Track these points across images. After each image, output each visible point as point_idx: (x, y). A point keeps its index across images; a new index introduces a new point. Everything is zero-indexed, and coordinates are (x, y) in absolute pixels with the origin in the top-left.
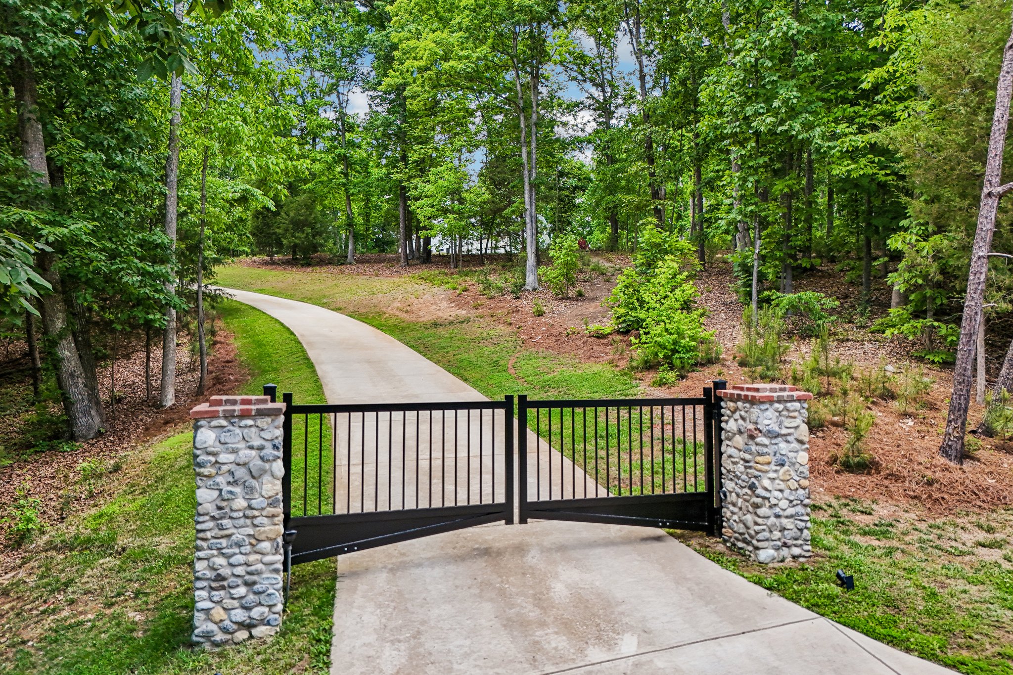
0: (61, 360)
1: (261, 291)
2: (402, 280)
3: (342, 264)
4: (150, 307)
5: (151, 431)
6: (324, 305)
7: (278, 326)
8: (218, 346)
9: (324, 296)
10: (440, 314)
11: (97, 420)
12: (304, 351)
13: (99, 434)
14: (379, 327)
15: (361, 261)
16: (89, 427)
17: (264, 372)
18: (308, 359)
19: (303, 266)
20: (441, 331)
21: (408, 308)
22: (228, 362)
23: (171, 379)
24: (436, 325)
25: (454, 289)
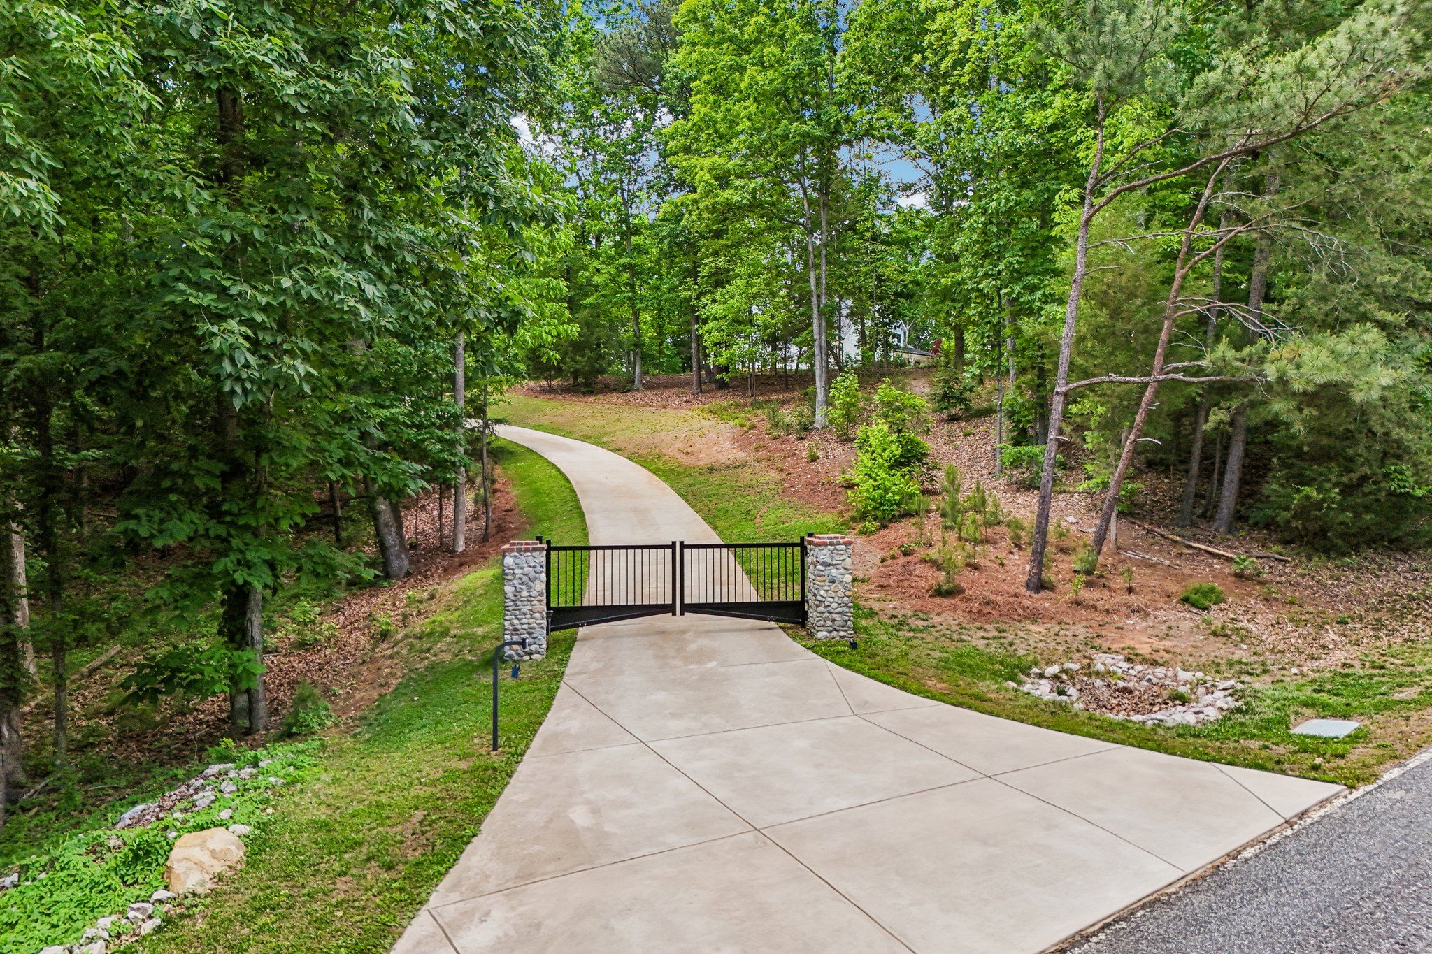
0: (379, 513)
1: (538, 427)
2: (690, 413)
3: (628, 391)
4: (446, 468)
5: (450, 571)
6: (604, 445)
7: (554, 472)
8: (498, 494)
9: (605, 434)
10: (720, 457)
11: (406, 562)
12: (577, 501)
13: (408, 574)
14: (655, 472)
15: (650, 387)
16: (400, 568)
17: (541, 520)
18: (579, 508)
19: (584, 394)
20: (715, 478)
21: (689, 450)
22: (508, 511)
23: (462, 527)
24: (712, 470)
25: (742, 426)
